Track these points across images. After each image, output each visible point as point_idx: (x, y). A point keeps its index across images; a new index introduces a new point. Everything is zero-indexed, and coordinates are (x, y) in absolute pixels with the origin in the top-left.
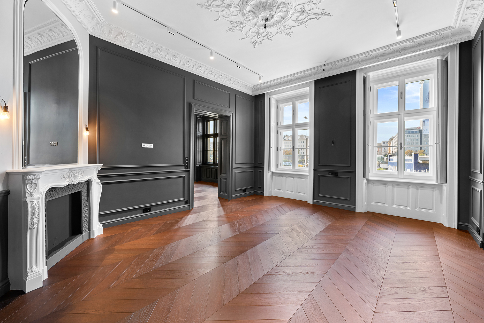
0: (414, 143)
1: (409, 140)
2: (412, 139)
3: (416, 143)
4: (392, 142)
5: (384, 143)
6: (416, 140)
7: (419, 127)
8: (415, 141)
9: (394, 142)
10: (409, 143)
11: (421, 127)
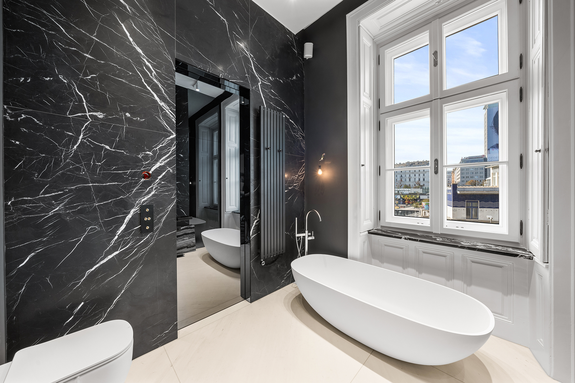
0: (478, 173)
1: (473, 170)
2: (476, 168)
3: (480, 172)
4: (455, 172)
5: (449, 173)
6: (480, 169)
7: (484, 155)
8: (479, 171)
9: (457, 172)
10: (473, 173)
11: (486, 156)
